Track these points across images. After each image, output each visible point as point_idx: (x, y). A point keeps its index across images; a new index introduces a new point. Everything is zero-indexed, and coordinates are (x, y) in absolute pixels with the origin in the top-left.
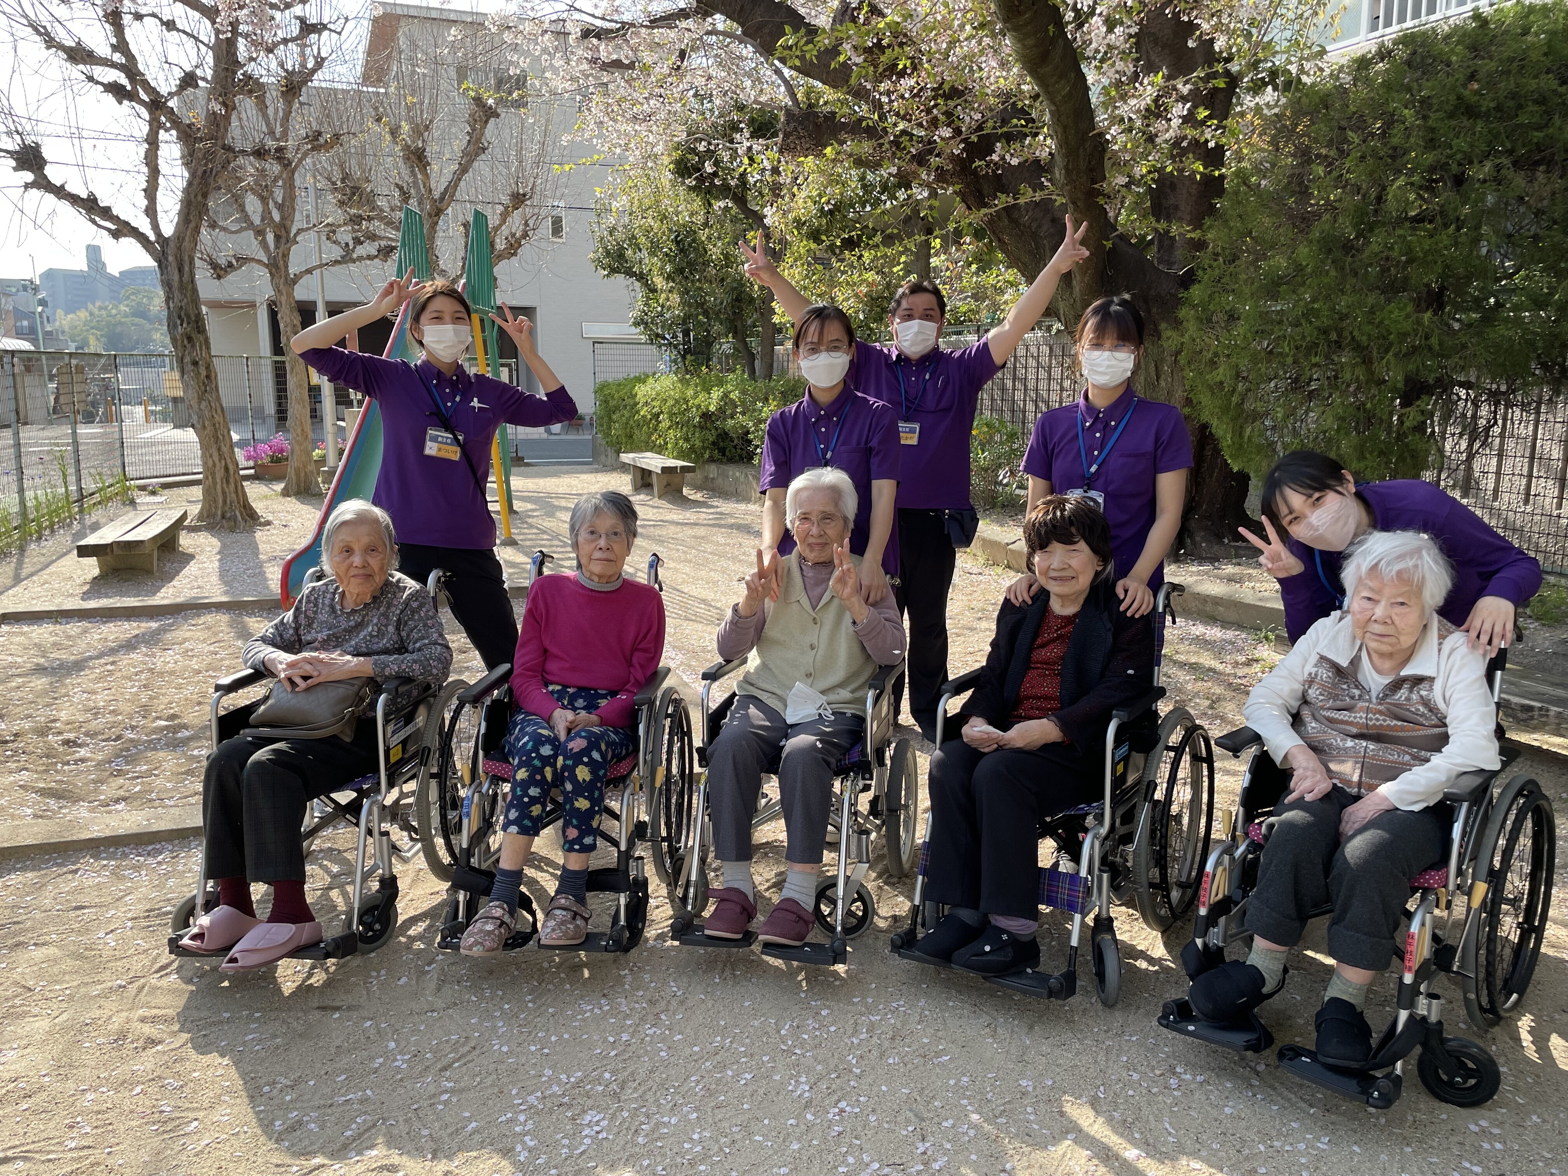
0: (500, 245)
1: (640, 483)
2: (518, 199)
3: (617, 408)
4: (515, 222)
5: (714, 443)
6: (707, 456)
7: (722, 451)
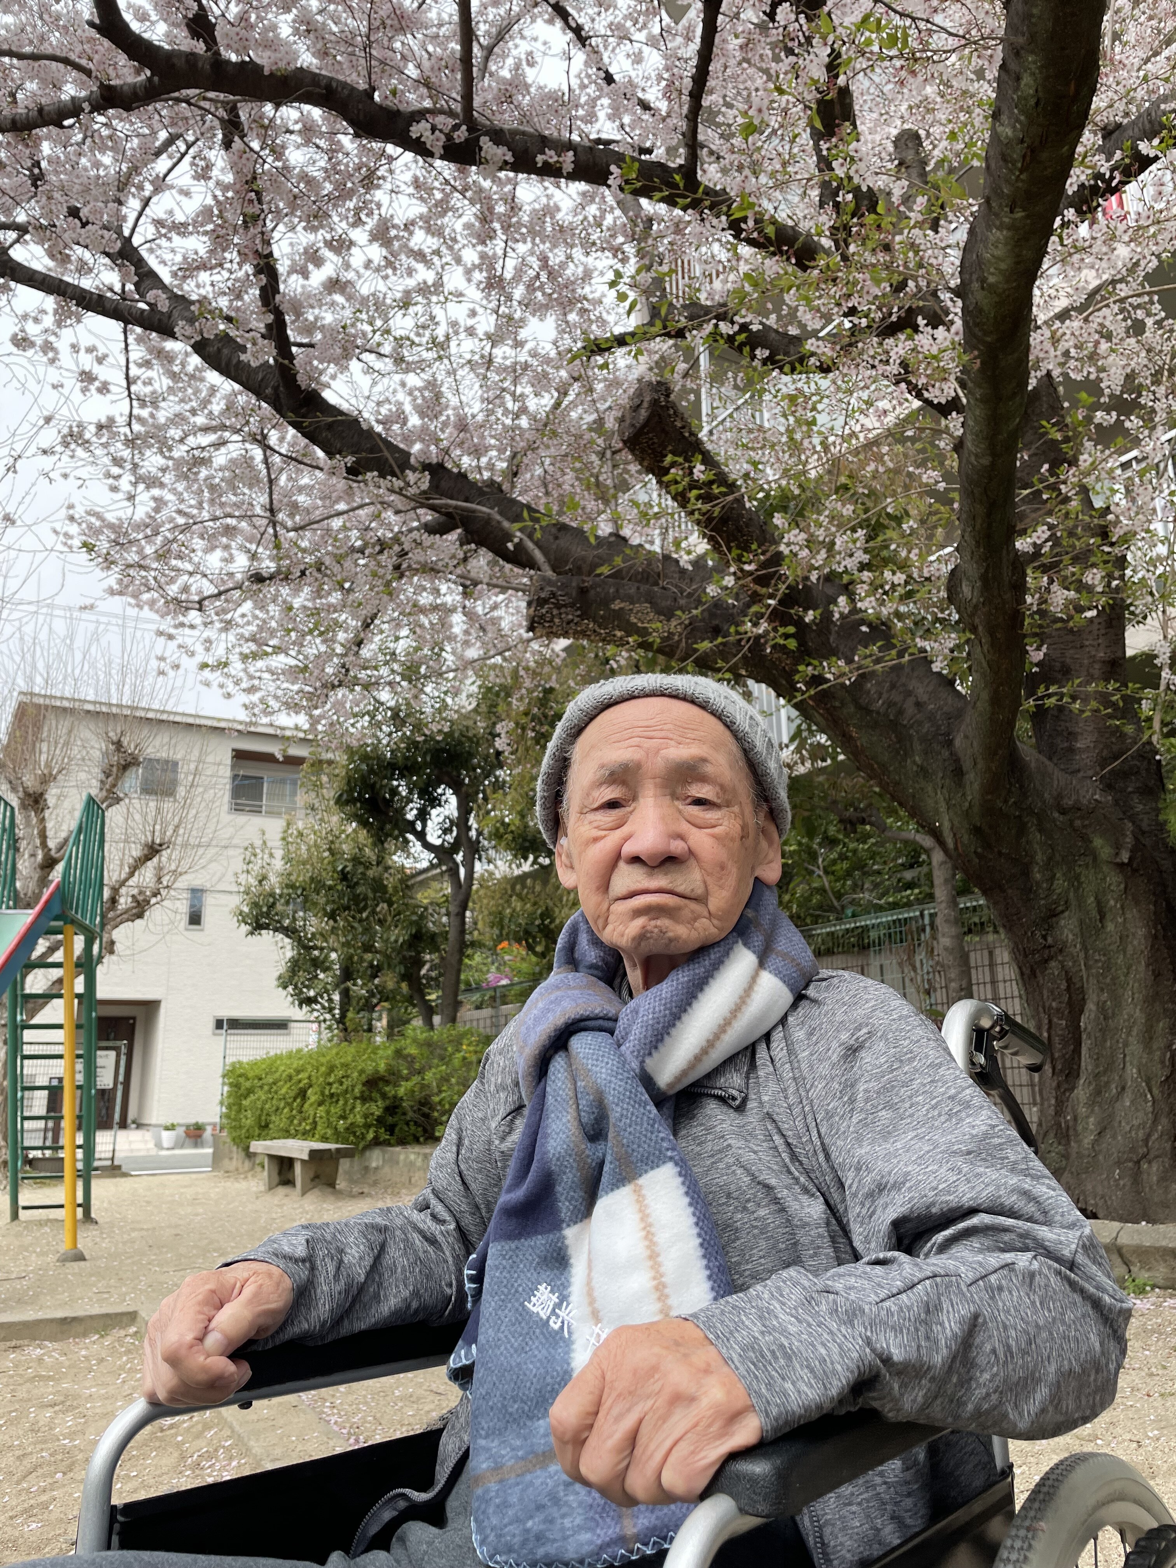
0: (124, 902)
1: (276, 1179)
2: (152, 850)
3: (250, 1091)
4: (146, 876)
5: (380, 1121)
6: (371, 1135)
7: (391, 1129)
